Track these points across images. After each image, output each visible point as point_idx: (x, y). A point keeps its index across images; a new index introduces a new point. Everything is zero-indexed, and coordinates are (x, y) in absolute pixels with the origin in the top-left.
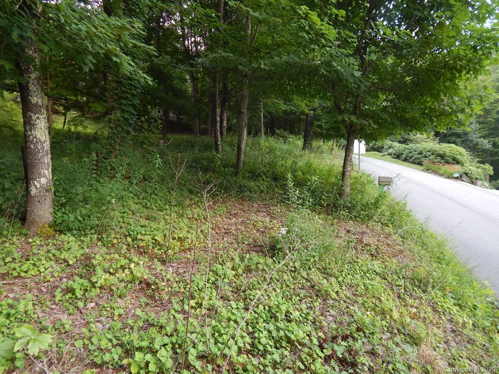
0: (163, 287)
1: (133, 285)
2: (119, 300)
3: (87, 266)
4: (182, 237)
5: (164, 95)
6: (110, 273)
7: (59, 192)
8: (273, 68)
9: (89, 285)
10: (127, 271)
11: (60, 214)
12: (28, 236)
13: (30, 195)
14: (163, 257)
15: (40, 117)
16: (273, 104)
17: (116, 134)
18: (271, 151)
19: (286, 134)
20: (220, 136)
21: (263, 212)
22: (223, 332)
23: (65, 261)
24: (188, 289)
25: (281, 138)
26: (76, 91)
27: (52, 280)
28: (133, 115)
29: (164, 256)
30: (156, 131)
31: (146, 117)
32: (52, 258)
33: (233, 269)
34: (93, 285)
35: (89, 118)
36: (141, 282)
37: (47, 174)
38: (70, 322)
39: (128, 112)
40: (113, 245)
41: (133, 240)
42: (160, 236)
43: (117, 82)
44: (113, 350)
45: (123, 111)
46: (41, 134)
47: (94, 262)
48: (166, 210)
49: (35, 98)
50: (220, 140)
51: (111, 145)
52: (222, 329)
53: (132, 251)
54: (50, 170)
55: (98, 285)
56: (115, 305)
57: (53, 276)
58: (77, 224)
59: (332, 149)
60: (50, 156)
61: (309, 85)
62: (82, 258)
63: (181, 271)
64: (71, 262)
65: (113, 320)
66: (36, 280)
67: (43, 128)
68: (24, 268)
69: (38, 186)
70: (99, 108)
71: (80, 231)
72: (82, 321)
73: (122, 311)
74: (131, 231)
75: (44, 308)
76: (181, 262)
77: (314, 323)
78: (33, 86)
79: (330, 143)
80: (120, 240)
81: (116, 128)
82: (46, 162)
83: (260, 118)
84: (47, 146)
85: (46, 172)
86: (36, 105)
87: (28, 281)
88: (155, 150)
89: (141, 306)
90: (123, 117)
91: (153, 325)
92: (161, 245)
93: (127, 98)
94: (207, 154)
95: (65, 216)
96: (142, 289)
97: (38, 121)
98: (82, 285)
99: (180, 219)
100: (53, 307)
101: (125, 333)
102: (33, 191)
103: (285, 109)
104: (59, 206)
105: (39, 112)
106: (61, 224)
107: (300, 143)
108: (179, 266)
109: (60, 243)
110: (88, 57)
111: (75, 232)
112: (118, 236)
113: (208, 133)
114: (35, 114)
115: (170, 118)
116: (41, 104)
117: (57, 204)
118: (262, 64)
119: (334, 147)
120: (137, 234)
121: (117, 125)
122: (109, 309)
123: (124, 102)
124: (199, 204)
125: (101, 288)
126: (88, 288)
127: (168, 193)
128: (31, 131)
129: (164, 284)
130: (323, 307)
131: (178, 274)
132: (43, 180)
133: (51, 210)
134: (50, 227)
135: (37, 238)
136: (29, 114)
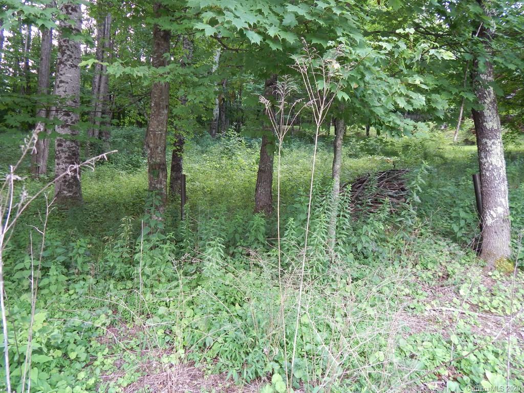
7: (516, 222)
12: (486, 269)
13: (486, 225)
15: (496, 141)
35: (522, 133)
37: (504, 203)
46: (496, 159)
49: (490, 123)
54: (507, 198)
60: (506, 183)
67: (499, 154)
69: (495, 216)
78: (488, 111)
82: (503, 189)
84: (503, 172)
85: (503, 200)
86: (492, 130)
97: (494, 147)
102: (489, 221)
105: (495, 137)
114: (490, 140)
116: (496, 128)
128: (486, 158)
132: (500, 210)
133: (509, 243)
134: (510, 262)
135: (496, 272)
136: (485, 140)
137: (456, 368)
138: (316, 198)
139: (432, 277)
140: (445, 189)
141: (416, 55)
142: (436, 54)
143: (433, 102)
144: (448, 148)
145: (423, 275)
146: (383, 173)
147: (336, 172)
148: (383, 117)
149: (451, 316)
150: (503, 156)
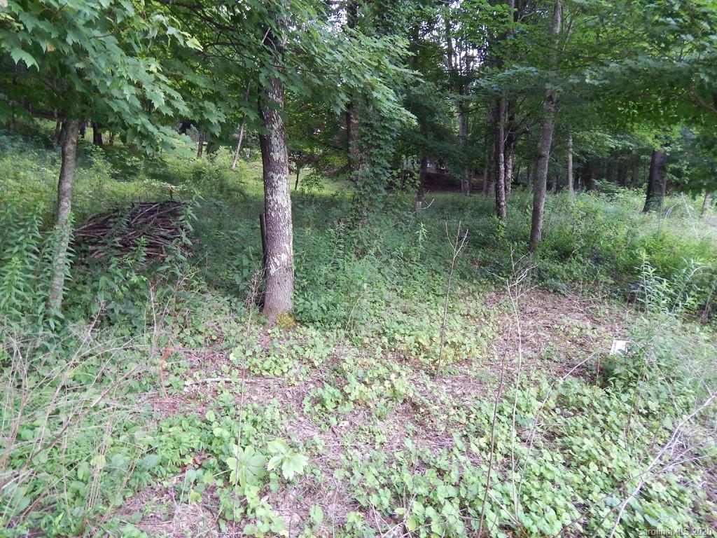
0: (435, 413)
1: (394, 403)
2: (378, 422)
3: (335, 370)
4: (456, 341)
5: (423, 138)
6: (365, 383)
7: (299, 271)
8: (607, 82)
9: (341, 397)
10: (387, 383)
11: (301, 300)
12: (266, 326)
13: (270, 275)
14: (431, 369)
15: (282, 177)
16: (593, 139)
17: (363, 196)
18: (589, 214)
19: (613, 186)
20: (504, 193)
21: (579, 312)
22: (535, 495)
23: (310, 361)
24: (472, 420)
25: (604, 195)
26: (312, 141)
27: (296, 384)
28: (386, 168)
29: (433, 368)
30: (412, 190)
31: (399, 171)
32: (295, 356)
33: (539, 399)
34: (346, 396)
35: (326, 175)
36: (405, 401)
37: (288, 249)
38: (323, 443)
39: (379, 164)
40: (364, 346)
41: (389, 341)
42: (424, 338)
43: (366, 125)
44: (381, 491)
45: (373, 164)
46: (282, 200)
47: (345, 366)
48: (428, 301)
49: (277, 154)
50: (504, 199)
51: (357, 211)
52: (533, 490)
53: (390, 355)
54: (291, 243)
55: (352, 398)
56: (375, 429)
57: (298, 380)
58: (320, 315)
59: (703, 210)
60: (291, 226)
61: (666, 103)
62: (329, 359)
63: (459, 392)
64: (316, 364)
65: (374, 448)
66: (280, 382)
67: (285, 192)
68: (266, 365)
69: (278, 264)
70: (338, 161)
71: (324, 323)
72: (336, 444)
73: (384, 438)
74: (387, 328)
75: (291, 420)
76: (457, 379)
77: (695, 510)
78: (276, 139)
79: (700, 199)
80: (372, 339)
81: (363, 187)
82: (287, 233)
83: (567, 162)
84: (288, 213)
85: (287, 246)
86: (278, 162)
87: (271, 382)
88: (411, 216)
89: (409, 434)
90: (374, 172)
91: (427, 465)
92: (427, 351)
93: (379, 146)
94: (483, 221)
95: (307, 302)
96: (406, 412)
97: (280, 183)
98: (333, 395)
99: (450, 316)
100: (302, 419)
101: (392, 470)
102: (273, 270)
103: (614, 147)
104: (301, 290)
105: (281, 171)
106: (302, 312)
107: (639, 200)
108: (455, 384)
109: (301, 337)
110: (340, 95)
111: (318, 324)
112: (370, 334)
113: (482, 189)
114: (277, 174)
115: (428, 170)
116: (283, 161)
117: (297, 287)
118: (588, 77)
119: (707, 206)
120: (395, 332)
121: (366, 183)
122: (367, 432)
123: (375, 151)
124: (476, 294)
125: (354, 402)
126: (340, 401)
127: (431, 277)
128: (272, 195)
129: (437, 407)
130: (709, 485)
131: (455, 396)
132: (284, 257)
133: (292, 294)
134: (290, 316)
135: (276, 329)
136: (271, 174)
137: (207, 451)
138: (6, 231)
139: (202, 342)
140: (235, 232)
141: (151, 29)
142: (177, 36)
143: (206, 112)
144: (251, 182)
145: (192, 342)
146: (154, 204)
147: (64, 194)
148: (128, 117)
149: (216, 388)
150: (289, 196)
